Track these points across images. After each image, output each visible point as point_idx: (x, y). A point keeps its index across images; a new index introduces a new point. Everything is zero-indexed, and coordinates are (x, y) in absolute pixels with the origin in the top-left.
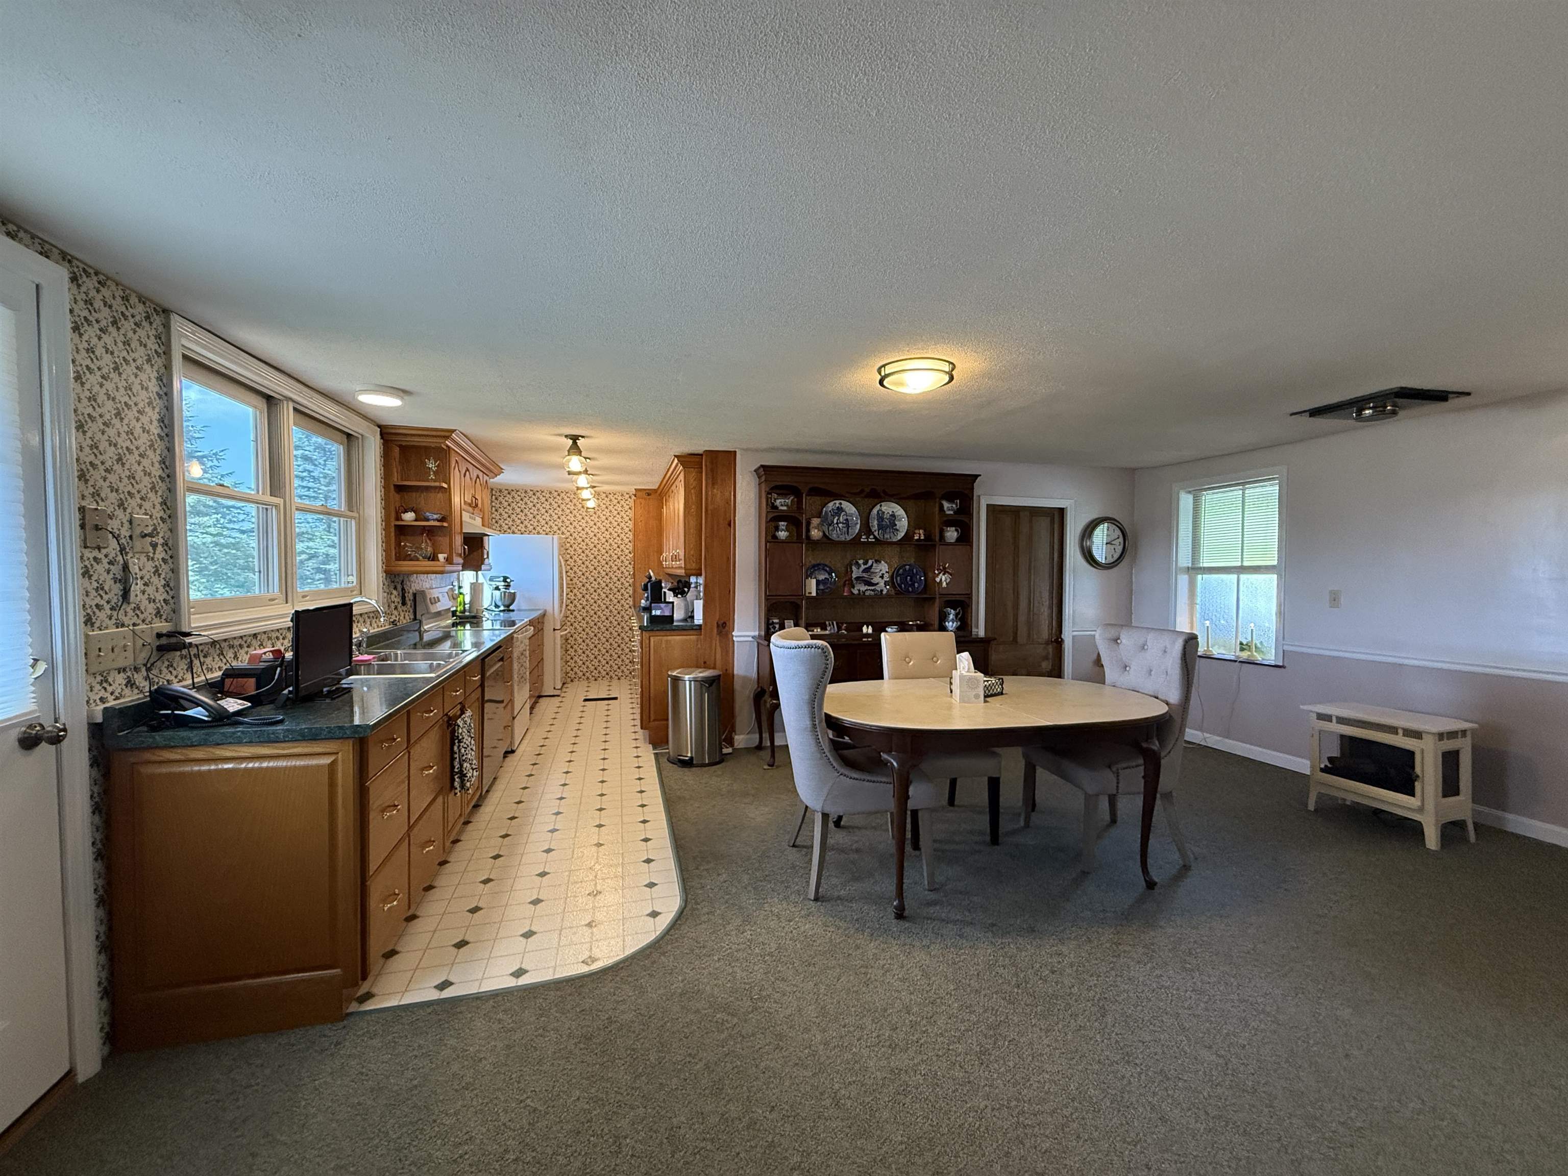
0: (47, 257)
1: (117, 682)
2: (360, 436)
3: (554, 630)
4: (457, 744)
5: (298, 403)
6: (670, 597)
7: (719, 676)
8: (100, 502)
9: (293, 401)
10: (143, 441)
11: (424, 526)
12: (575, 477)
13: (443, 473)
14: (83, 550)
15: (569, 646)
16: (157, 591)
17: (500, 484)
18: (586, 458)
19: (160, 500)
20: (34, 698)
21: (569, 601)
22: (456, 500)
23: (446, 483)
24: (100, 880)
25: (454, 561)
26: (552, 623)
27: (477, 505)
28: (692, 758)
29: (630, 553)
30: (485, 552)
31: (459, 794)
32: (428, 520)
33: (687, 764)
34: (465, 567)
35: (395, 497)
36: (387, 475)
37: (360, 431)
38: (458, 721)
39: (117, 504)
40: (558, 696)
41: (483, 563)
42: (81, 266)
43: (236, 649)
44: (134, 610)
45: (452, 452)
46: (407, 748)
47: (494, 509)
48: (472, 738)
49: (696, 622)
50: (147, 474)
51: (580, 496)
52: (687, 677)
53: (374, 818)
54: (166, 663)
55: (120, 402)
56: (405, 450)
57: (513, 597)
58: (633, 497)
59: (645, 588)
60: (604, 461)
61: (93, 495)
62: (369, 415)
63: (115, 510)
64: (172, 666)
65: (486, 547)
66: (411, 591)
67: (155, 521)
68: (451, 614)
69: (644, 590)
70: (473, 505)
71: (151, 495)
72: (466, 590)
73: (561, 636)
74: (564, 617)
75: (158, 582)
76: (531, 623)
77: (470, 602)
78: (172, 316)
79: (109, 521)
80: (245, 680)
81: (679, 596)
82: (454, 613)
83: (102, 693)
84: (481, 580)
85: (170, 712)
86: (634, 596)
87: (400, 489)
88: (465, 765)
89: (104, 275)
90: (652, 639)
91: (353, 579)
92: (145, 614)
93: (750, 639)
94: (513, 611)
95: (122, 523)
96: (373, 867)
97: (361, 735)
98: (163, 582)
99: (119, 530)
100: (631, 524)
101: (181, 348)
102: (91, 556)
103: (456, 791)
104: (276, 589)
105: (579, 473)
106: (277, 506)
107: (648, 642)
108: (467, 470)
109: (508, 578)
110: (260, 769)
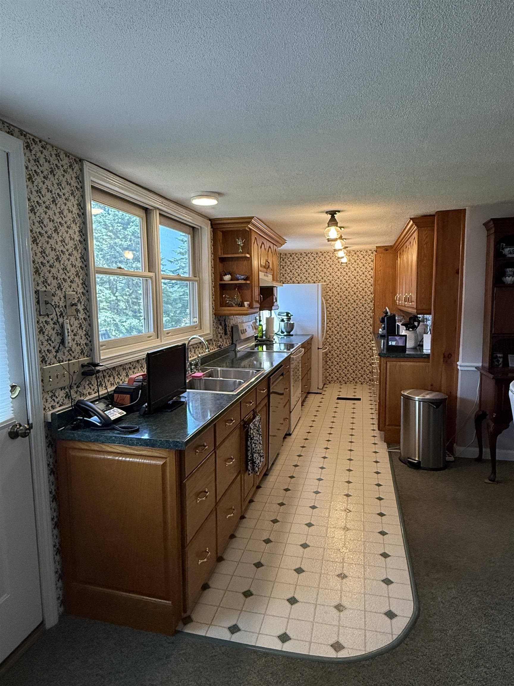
0: (12, 135)
1: (61, 396)
2: (199, 228)
3: (318, 349)
4: (250, 440)
5: (163, 211)
6: (403, 331)
7: (446, 399)
8: (47, 286)
9: (160, 210)
10: (71, 245)
11: (236, 284)
12: (333, 243)
13: (247, 248)
14: (39, 317)
15: (328, 359)
16: (81, 339)
17: (285, 250)
18: (341, 228)
19: (81, 281)
20: (12, 410)
21: (328, 328)
22: (255, 263)
23: (248, 254)
24: (55, 513)
25: (254, 306)
26: (317, 345)
27: (269, 267)
28: (419, 462)
29: (371, 293)
30: (274, 297)
31: (251, 474)
32: (238, 280)
33: (416, 466)
34: (261, 309)
35: (220, 265)
36: (215, 252)
37: (200, 225)
38: (250, 425)
39: (57, 287)
40: (321, 393)
41: (273, 306)
42: (32, 137)
43: (127, 371)
44: (68, 351)
45: (253, 232)
46: (214, 449)
47: (281, 267)
48: (260, 435)
49: (425, 352)
50: (73, 266)
51: (337, 255)
52: (417, 398)
53: (189, 503)
54: (88, 382)
55: (57, 222)
56: (225, 233)
57: (292, 326)
58: (375, 253)
59: (383, 321)
60: (354, 228)
61: (43, 283)
62: (203, 214)
63: (56, 290)
64: (91, 384)
65: (275, 295)
66: (230, 326)
67: (79, 295)
68: (254, 339)
69: (381, 322)
70: (266, 267)
71: (76, 279)
72: (264, 323)
73: (323, 353)
74: (325, 339)
75: (81, 333)
76: (303, 346)
77: (266, 329)
78: (84, 163)
79: (53, 298)
80: (125, 395)
81: (410, 329)
82: (256, 338)
83: (53, 403)
84: (273, 315)
85: (82, 418)
86: (374, 325)
87: (222, 260)
88: (255, 455)
89: (45, 141)
90: (388, 364)
91: (196, 320)
92: (75, 353)
93: (474, 369)
94: (292, 335)
95: (60, 298)
96: (189, 539)
97: (180, 449)
98: (85, 332)
99: (59, 303)
100: (372, 273)
101: (91, 182)
102: (44, 320)
103: (250, 472)
104: (152, 330)
105: (335, 240)
106: (151, 278)
107: (385, 365)
108: (263, 243)
109: (289, 313)
110: (125, 461)
